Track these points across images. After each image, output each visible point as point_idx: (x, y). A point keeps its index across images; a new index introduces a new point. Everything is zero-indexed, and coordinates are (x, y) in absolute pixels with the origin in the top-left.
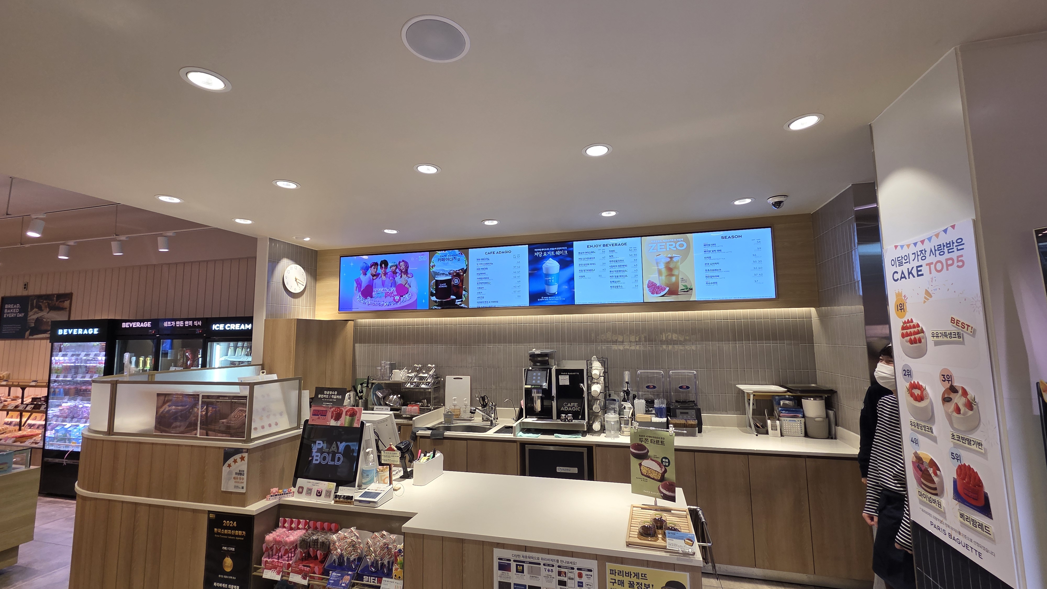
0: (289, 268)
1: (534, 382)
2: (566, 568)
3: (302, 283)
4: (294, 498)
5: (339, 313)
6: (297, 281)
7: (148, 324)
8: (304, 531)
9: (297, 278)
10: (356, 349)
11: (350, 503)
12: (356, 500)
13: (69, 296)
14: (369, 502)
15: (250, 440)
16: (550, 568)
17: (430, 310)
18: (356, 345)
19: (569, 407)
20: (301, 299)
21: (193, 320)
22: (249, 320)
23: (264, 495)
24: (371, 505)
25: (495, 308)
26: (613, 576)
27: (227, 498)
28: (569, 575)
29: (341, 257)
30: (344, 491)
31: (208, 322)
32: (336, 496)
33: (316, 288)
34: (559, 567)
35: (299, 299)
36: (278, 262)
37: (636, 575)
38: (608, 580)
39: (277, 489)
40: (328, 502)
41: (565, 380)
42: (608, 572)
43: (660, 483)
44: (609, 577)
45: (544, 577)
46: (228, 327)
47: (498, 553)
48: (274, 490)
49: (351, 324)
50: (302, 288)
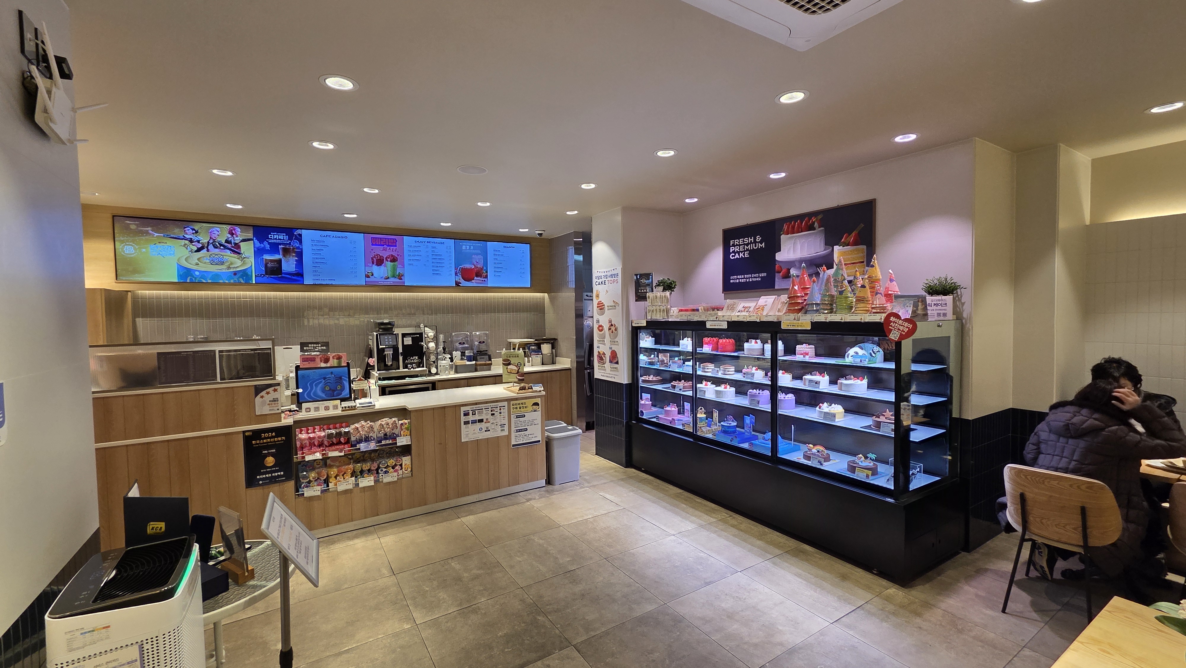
1: (387, 343)
2: (494, 408)
5: (116, 282)
10: (137, 323)
11: (356, 409)
12: (358, 407)
15: (276, 378)
16: (487, 410)
19: (411, 360)
25: (332, 285)
26: (513, 406)
27: (262, 419)
28: (495, 411)
30: (348, 404)
32: (342, 408)
34: (491, 408)
37: (522, 404)
38: (511, 408)
40: (339, 412)
41: (408, 341)
43: (517, 375)
45: (485, 414)
47: (463, 409)
48: (287, 413)
49: (129, 295)
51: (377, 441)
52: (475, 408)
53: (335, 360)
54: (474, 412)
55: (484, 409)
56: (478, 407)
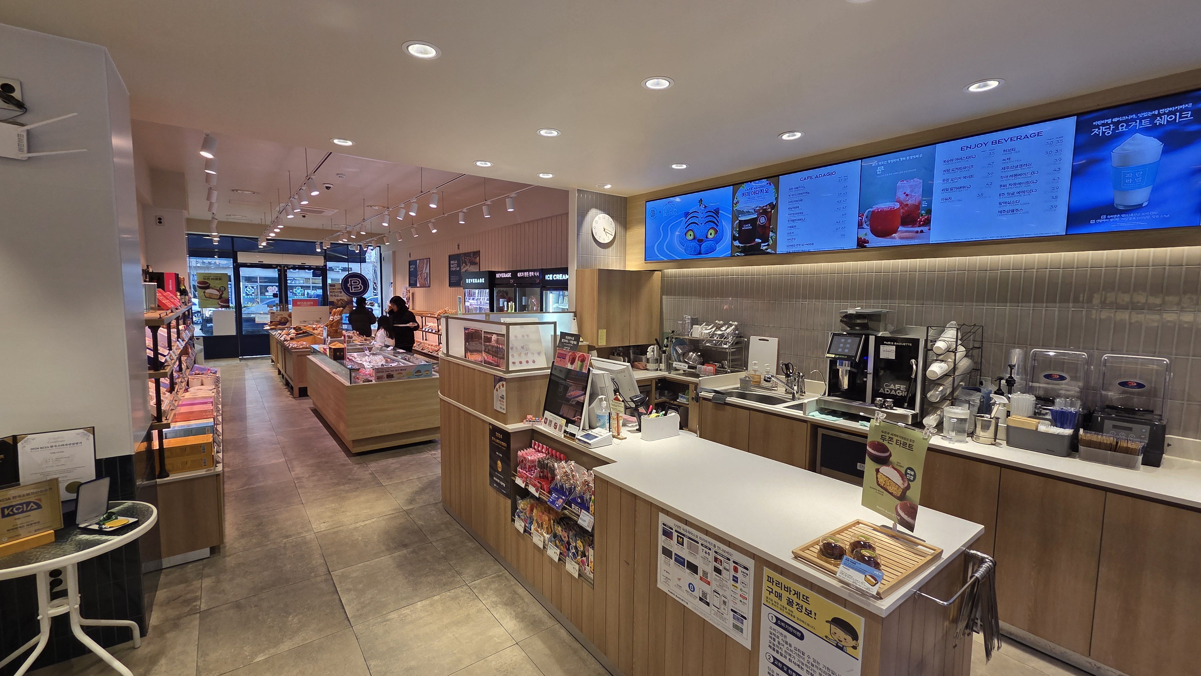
0: (597, 218)
1: (840, 350)
2: (722, 556)
3: (611, 233)
4: (542, 427)
5: (645, 263)
6: (606, 230)
7: (509, 275)
8: (545, 455)
9: (605, 228)
10: (663, 301)
11: (573, 440)
12: (577, 439)
13: (477, 253)
14: (585, 442)
15: (508, 371)
16: (708, 551)
17: (731, 258)
18: (663, 296)
19: (891, 390)
20: (610, 249)
21: (534, 271)
22: (565, 271)
23: (522, 419)
24: (586, 445)
25: (809, 253)
26: (770, 585)
27: (497, 415)
28: (725, 565)
29: (646, 202)
30: (572, 428)
31: (544, 272)
32: (565, 432)
33: (626, 237)
34: (716, 552)
35: (608, 249)
36: (587, 213)
37: (797, 594)
38: (764, 587)
39: (531, 416)
40: (559, 435)
41: (888, 352)
42: (765, 578)
43: (898, 502)
44: (765, 584)
45: (701, 557)
46: (555, 277)
47: (663, 518)
48: (529, 417)
49: (657, 275)
50: (611, 238)
51: (568, 499)
52: (683, 531)
53: (579, 362)
54: (681, 537)
55: (700, 543)
56: (689, 533)
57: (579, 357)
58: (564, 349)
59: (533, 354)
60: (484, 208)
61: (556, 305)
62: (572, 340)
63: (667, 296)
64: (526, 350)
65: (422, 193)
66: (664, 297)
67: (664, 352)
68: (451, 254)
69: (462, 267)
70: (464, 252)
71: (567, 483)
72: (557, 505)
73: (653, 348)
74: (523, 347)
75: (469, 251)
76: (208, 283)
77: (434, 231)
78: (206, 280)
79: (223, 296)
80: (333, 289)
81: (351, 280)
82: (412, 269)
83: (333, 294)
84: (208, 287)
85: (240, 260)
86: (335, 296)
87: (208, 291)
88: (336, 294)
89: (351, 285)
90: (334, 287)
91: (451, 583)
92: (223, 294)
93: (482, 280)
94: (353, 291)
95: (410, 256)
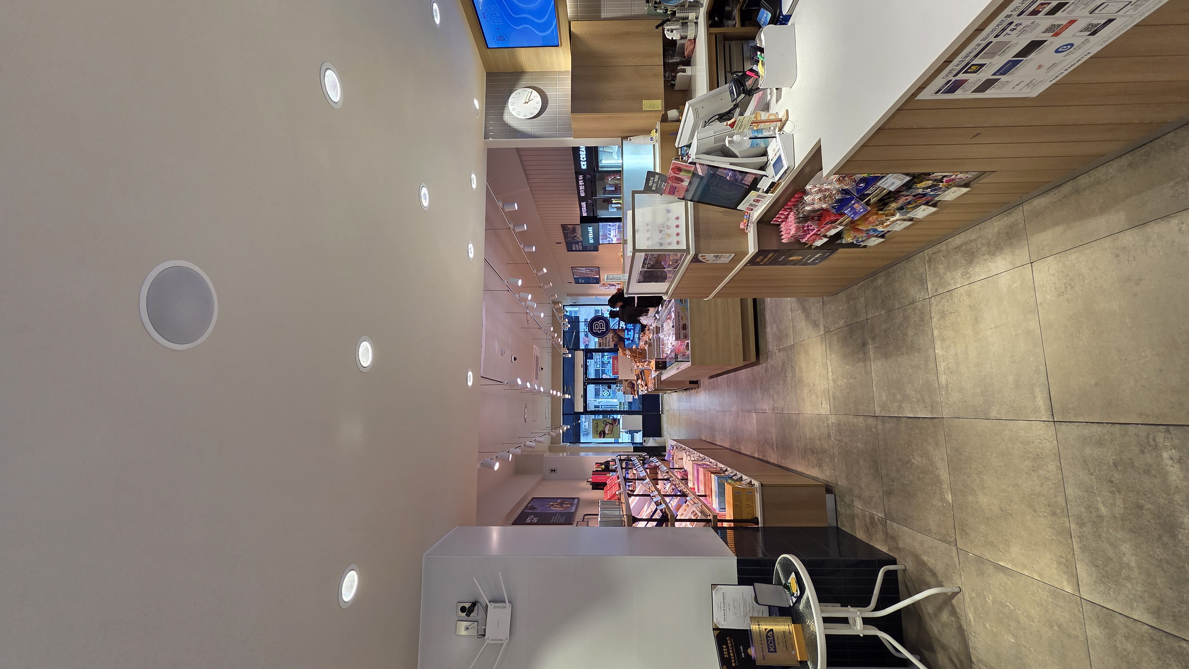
0: (514, 113)
3: (530, 94)
4: (756, 214)
5: (561, 45)
6: (527, 101)
7: (584, 204)
8: (792, 213)
9: (524, 102)
10: (608, 17)
11: (779, 184)
13: (564, 227)
14: (785, 172)
15: (688, 250)
16: (1012, 26)
18: (602, 17)
20: (548, 94)
21: (577, 180)
22: (576, 150)
23: (744, 233)
24: (788, 172)
29: (488, 48)
30: (764, 184)
31: (578, 171)
32: (767, 192)
33: (532, 72)
34: (1020, 14)
35: (548, 96)
36: (510, 126)
39: (742, 223)
40: (770, 198)
46: (583, 158)
47: (927, 94)
48: (742, 226)
49: (576, 27)
50: (535, 93)
51: (856, 197)
52: (959, 66)
53: (681, 173)
54: (970, 68)
55: (991, 38)
56: (966, 57)
57: (675, 173)
58: (664, 188)
59: (668, 220)
60: (518, 230)
61: (615, 156)
62: (654, 180)
63: (602, 11)
64: (664, 227)
65: (509, 290)
66: (603, 15)
67: (674, 13)
68: (566, 249)
69: (579, 240)
70: (563, 239)
71: (835, 197)
72: (861, 210)
73: (668, 30)
74: (661, 231)
75: (562, 234)
76: (600, 432)
77: (545, 270)
78: (598, 433)
79: (610, 422)
80: (603, 344)
81: (595, 330)
82: (583, 281)
83: (608, 344)
84: (604, 432)
85: (581, 410)
86: (609, 343)
87: (607, 432)
88: (607, 342)
89: (599, 330)
90: (602, 344)
91: (922, 313)
92: (608, 423)
93: (590, 229)
94: (605, 328)
95: (571, 283)
